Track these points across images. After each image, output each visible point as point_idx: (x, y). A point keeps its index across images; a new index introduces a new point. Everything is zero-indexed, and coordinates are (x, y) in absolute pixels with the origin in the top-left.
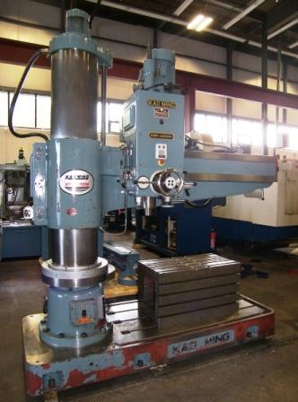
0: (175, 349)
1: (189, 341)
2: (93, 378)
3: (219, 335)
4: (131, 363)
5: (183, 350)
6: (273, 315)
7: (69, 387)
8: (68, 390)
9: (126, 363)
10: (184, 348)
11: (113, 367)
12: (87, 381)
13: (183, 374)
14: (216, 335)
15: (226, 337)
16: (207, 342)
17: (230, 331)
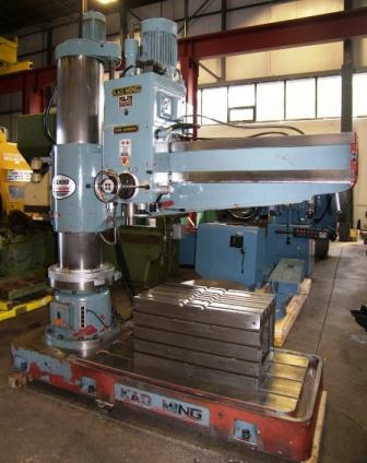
0: (124, 392)
1: (141, 393)
3: (184, 405)
4: (77, 382)
5: (133, 398)
9: (73, 379)
14: (179, 403)
15: (195, 414)
16: (166, 406)
17: (202, 409)
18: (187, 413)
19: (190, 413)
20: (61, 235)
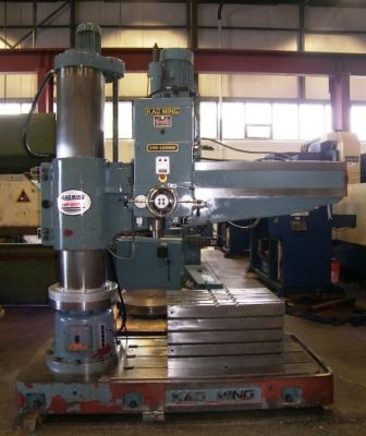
0: (175, 396)
1: (195, 391)
2: (77, 408)
3: (239, 390)
4: (119, 402)
5: (186, 399)
6: (331, 377)
7: (51, 412)
8: (50, 415)
9: (113, 400)
10: (188, 398)
11: (97, 402)
12: (70, 410)
13: (180, 428)
14: (233, 389)
15: (248, 395)
16: (220, 396)
17: (253, 388)
18: (240, 396)
19: (243, 396)
20: (65, 254)
